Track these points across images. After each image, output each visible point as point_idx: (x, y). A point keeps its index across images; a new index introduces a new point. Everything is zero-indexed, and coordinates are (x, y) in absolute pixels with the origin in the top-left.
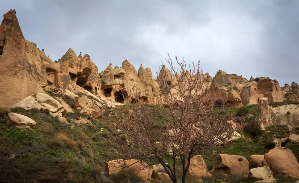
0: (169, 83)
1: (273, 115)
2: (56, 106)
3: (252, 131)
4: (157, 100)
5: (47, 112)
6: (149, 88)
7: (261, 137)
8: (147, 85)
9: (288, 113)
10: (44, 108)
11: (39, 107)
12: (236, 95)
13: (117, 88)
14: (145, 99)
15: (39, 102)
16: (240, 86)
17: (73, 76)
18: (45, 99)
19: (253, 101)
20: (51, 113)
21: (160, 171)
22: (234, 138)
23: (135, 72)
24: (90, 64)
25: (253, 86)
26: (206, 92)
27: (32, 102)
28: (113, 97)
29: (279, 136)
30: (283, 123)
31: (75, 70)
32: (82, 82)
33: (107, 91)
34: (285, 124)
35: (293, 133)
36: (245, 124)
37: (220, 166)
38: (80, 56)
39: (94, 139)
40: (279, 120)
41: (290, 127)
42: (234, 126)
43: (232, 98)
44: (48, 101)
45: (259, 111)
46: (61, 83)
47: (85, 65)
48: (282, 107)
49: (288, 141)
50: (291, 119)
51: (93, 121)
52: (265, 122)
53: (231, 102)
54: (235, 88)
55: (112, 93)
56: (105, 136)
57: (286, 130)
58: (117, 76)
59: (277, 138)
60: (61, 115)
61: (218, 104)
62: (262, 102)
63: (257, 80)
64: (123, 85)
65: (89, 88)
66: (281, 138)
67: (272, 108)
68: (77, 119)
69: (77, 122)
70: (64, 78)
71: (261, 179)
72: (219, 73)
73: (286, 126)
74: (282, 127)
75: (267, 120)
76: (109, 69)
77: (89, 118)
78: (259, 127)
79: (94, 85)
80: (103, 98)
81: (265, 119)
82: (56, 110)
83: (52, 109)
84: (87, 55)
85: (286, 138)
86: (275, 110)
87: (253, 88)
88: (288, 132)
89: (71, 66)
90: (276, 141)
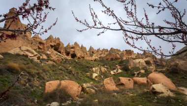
0: (93, 52)
1: (134, 63)
2: (32, 53)
3: (126, 69)
4: (88, 58)
5: (27, 56)
6: (85, 53)
7: (129, 71)
9: (140, 62)
10: (25, 54)
11: (22, 53)
12: (118, 56)
13: (72, 53)
14: (83, 57)
15: (22, 51)
16: (120, 53)
17: (52, 46)
18: (25, 49)
19: (124, 59)
20: (29, 57)
21: (88, 88)
22: (119, 72)
23: (79, 47)
24: (60, 42)
25: (125, 53)
26: (107, 55)
27: (18, 51)
28: (70, 56)
30: (138, 66)
31: (53, 44)
32: (56, 49)
33: (68, 54)
36: (122, 67)
37: (119, 83)
38: (55, 38)
39: (53, 71)
40: (136, 65)
41: (140, 67)
42: (119, 67)
44: (28, 51)
45: (128, 61)
46: (46, 49)
47: (57, 42)
48: (137, 60)
49: (140, 73)
50: (141, 64)
51: (56, 63)
52: (130, 66)
53: (117, 59)
54: (118, 54)
55: (70, 55)
56: (61, 70)
58: (72, 48)
60: (36, 58)
61: (112, 59)
62: (129, 58)
63: (126, 50)
64: (74, 51)
65: (60, 52)
66: (137, 71)
68: (47, 62)
69: (47, 63)
70: (48, 47)
71: (162, 93)
72: (112, 48)
76: (69, 45)
77: (54, 62)
78: (128, 67)
79: (62, 51)
80: (66, 56)
81: (130, 64)
82: (33, 55)
83: (30, 54)
84: (58, 38)
86: (134, 61)
87: (124, 54)
88: (140, 69)
89: (51, 42)
90: (135, 73)
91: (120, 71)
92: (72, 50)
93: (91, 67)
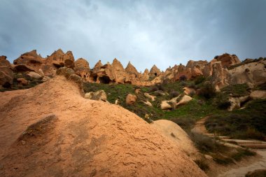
0: (156, 74)
1: (228, 76)
7: (215, 99)
8: (131, 74)
9: (247, 70)
22: (182, 101)
28: (98, 81)
29: (237, 94)
30: (241, 81)
33: (95, 78)
34: (243, 82)
35: (254, 90)
40: (236, 80)
41: (251, 85)
42: (186, 91)
43: (195, 73)
49: (250, 99)
50: (251, 76)
52: (219, 84)
54: (197, 66)
57: (246, 87)
59: (234, 97)
62: (215, 66)
66: (238, 97)
67: (226, 69)
70: (46, 67)
73: (245, 84)
74: (241, 85)
75: (222, 81)
78: (213, 89)
81: (219, 81)
85: (246, 97)
86: (231, 72)
88: (249, 90)
89: (55, 59)
90: (232, 100)
91: (186, 98)
92: (103, 70)
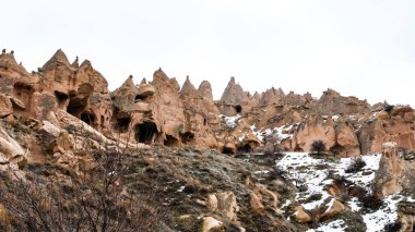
6: (199, 118)
8: (195, 113)
12: (350, 135)
13: (138, 118)
14: (189, 137)
17: (61, 97)
25: (382, 120)
29: (411, 210)
31: (64, 88)
38: (76, 64)
42: (336, 190)
43: (343, 139)
45: (381, 165)
46: (39, 109)
47: (82, 78)
52: (389, 185)
54: (349, 123)
55: (132, 125)
58: (141, 97)
60: (16, 167)
61: (316, 150)
63: (389, 109)
64: (148, 113)
67: (403, 160)
68: (46, 175)
70: (45, 102)
72: (328, 93)
75: (393, 181)
77: (68, 173)
79: (99, 113)
81: (389, 180)
84: (87, 63)
89: (58, 79)
93: (204, 192)
